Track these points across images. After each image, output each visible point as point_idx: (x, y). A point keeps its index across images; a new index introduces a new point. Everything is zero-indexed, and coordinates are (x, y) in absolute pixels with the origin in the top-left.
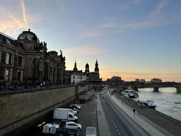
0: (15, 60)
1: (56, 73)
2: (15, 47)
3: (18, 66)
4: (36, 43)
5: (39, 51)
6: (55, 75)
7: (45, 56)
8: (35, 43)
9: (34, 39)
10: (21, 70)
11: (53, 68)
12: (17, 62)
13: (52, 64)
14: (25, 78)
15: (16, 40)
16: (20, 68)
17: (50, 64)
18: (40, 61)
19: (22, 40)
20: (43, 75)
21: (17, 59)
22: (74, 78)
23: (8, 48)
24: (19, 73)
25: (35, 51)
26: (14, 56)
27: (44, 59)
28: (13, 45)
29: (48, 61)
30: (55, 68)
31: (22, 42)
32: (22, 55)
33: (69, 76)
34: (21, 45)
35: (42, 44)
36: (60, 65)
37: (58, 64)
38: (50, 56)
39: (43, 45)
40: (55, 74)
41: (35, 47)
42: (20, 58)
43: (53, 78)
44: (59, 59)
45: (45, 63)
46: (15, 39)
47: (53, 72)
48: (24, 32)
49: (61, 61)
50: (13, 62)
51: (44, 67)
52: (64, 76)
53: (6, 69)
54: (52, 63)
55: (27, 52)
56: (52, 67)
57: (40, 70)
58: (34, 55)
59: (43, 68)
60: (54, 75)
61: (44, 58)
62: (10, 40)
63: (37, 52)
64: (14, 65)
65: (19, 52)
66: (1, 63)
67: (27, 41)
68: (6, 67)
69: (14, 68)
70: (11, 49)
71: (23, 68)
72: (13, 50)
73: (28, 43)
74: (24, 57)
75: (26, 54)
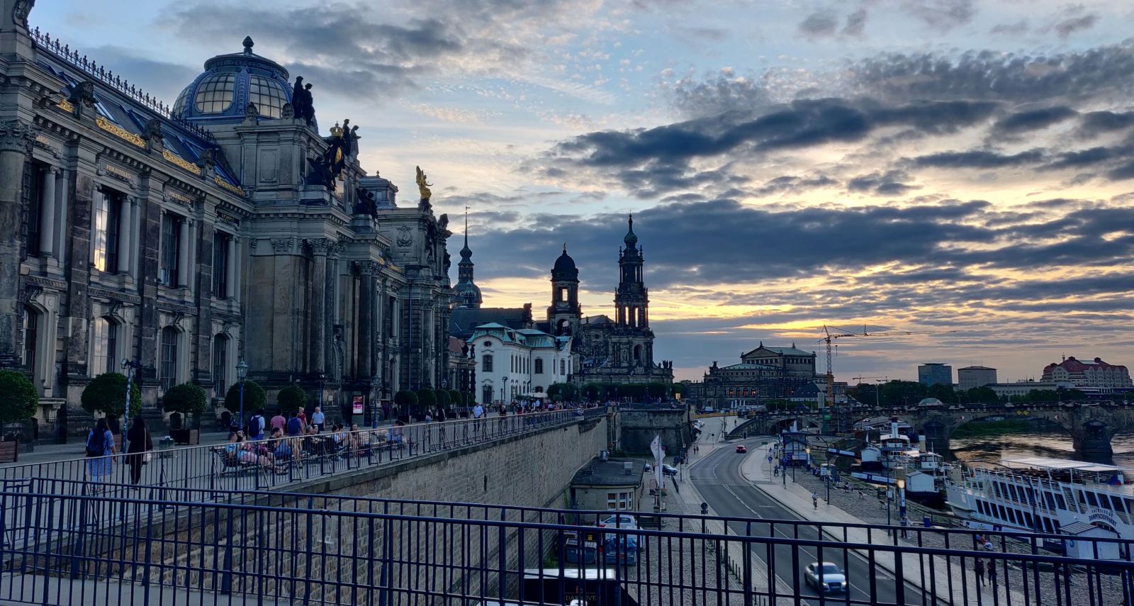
0: (198, 259)
2: (197, 171)
3: (214, 293)
10: (227, 319)
12: (208, 270)
16: (222, 306)
21: (210, 250)
26: (195, 229)
28: (187, 160)
31: (220, 131)
32: (228, 223)
34: (214, 151)
41: (308, 167)
42: (220, 241)
49: (428, 246)
50: (188, 269)
64: (195, 293)
65: (219, 202)
66: (141, 282)
67: (255, 123)
68: (165, 304)
69: (201, 313)
70: (187, 185)
71: (236, 310)
72: (194, 194)
73: (258, 142)
74: (239, 232)
75: (251, 213)
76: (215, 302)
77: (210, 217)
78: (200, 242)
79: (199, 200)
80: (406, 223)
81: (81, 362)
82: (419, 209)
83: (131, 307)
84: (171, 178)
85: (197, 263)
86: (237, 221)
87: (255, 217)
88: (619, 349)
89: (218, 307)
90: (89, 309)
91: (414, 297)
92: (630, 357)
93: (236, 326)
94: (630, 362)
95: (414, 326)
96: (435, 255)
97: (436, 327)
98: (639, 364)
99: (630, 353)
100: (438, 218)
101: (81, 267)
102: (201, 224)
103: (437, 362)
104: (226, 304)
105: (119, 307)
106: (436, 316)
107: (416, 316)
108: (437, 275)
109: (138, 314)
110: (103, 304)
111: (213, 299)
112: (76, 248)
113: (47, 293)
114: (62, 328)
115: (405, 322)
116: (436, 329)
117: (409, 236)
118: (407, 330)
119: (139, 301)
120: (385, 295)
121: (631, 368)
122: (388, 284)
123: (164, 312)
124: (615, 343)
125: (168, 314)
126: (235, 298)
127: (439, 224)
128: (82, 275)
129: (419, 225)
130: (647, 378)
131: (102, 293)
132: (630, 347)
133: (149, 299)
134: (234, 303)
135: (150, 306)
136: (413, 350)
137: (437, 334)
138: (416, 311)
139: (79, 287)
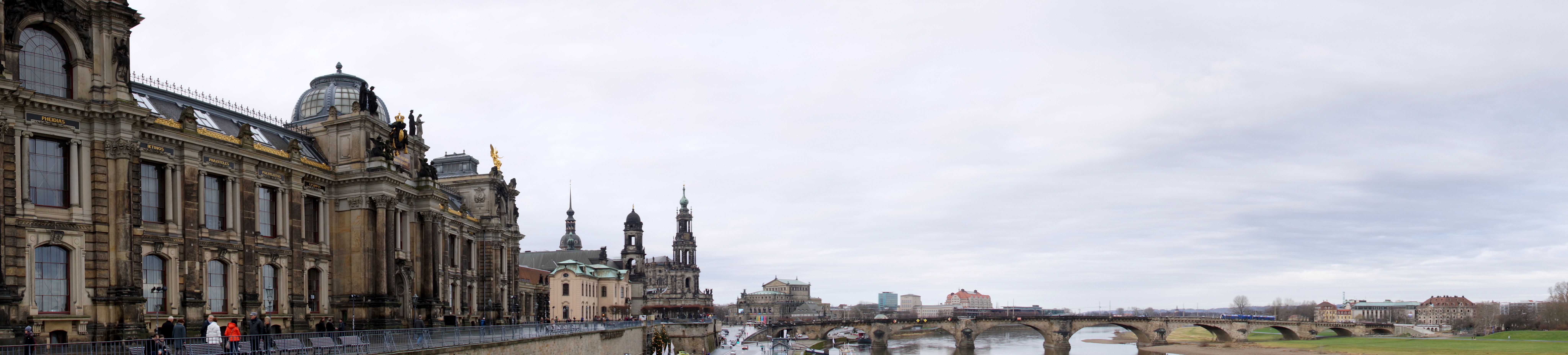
0: (291, 217)
1: (474, 265)
2: (286, 155)
3: (307, 240)
4: (374, 125)
5: (389, 159)
6: (472, 281)
7: (418, 181)
8: (368, 125)
9: (363, 108)
10: (318, 257)
11: (458, 243)
12: (300, 224)
13: (453, 222)
14: (338, 297)
15: (289, 122)
16: (314, 248)
17: (443, 221)
18: (397, 210)
19: (312, 119)
20: (417, 276)
21: (300, 210)
22: (566, 290)
23: (259, 165)
24: (315, 273)
25: (374, 165)
26: (287, 196)
27: (417, 198)
28: (279, 149)
29: (435, 207)
30: (469, 242)
31: (314, 127)
32: (316, 189)
33: (541, 281)
34: (311, 141)
35: (400, 125)
36: (494, 221)
37: (483, 218)
38: (443, 179)
39: (407, 128)
40: (469, 273)
41: (372, 145)
42: (313, 202)
43: (463, 295)
44: (488, 193)
45: (421, 218)
46: (284, 122)
47: (458, 261)
48: (318, 83)
49: (498, 202)
50: (284, 224)
51: (418, 238)
52: (516, 283)
53: (262, 260)
54: (454, 216)
55: (336, 174)
56: (452, 237)
57: (402, 256)
58: (368, 182)
59: (412, 242)
60: (464, 279)
61: (414, 193)
62: (267, 127)
63: (381, 169)
64: (290, 240)
65: (304, 175)
66: (243, 233)
67: (335, 118)
68: (263, 249)
69: (294, 253)
70: (274, 165)
71: (325, 249)
72: (283, 171)
73: (338, 131)
74: (326, 195)
75: (333, 181)
76: (306, 246)
77: (297, 185)
78: (291, 204)
79: (288, 175)
80: (480, 185)
81: (198, 291)
82: (489, 175)
83: (235, 252)
84: (260, 161)
85: (290, 219)
86: (323, 188)
87: (336, 184)
88: (676, 281)
89: (310, 249)
90: (201, 255)
91: (487, 240)
92: (683, 286)
93: (326, 263)
94: (682, 290)
95: (488, 261)
96: (507, 208)
97: (509, 261)
98: (689, 291)
99: (683, 283)
100: (508, 182)
101: (192, 228)
102: (291, 192)
103: (509, 287)
104: (318, 247)
105: (224, 252)
106: (508, 254)
107: (488, 254)
108: (509, 223)
109: (242, 256)
110: (212, 251)
111: (305, 243)
112: (187, 215)
113: (168, 247)
114: (182, 268)
115: (481, 258)
116: (509, 264)
117: (483, 195)
118: (482, 265)
119: (242, 247)
120: (463, 238)
121: (683, 293)
122: (465, 230)
123: (263, 255)
124: (672, 276)
125: (267, 256)
126: (325, 243)
127: (509, 186)
128: (194, 233)
129: (490, 186)
130: (694, 301)
131: (212, 244)
132: (683, 278)
133: (249, 246)
134: (323, 246)
135: (250, 251)
136: (487, 279)
137: (509, 267)
138: (488, 250)
139: (191, 241)
